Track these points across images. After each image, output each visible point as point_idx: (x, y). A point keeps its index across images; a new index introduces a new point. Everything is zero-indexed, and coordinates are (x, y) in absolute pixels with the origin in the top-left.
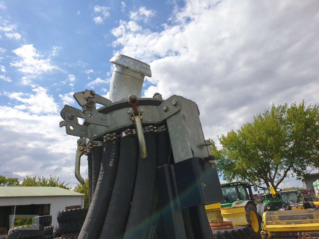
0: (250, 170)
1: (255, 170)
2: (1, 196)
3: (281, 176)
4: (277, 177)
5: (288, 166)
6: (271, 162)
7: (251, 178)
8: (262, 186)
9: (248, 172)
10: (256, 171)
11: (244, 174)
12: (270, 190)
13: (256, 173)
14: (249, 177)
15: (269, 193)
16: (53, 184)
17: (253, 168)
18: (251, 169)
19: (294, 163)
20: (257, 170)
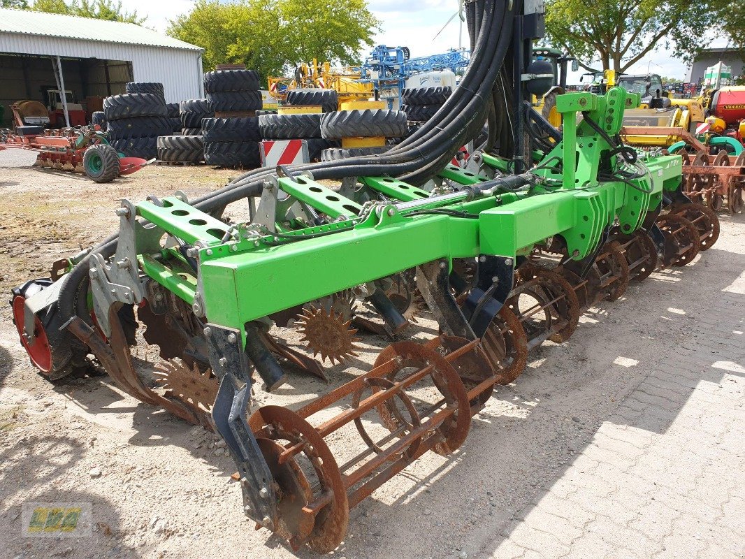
0: (579, 27)
1: (590, 29)
2: (3, 30)
3: (641, 48)
4: (633, 50)
5: (668, 23)
6: (632, 11)
7: (575, 46)
8: (592, 66)
9: (572, 30)
10: (591, 31)
11: (562, 35)
12: (605, 77)
13: (590, 34)
14: (571, 43)
15: (602, 81)
16: (110, 16)
17: (586, 22)
18: (582, 25)
19: (682, 17)
20: (593, 28)
